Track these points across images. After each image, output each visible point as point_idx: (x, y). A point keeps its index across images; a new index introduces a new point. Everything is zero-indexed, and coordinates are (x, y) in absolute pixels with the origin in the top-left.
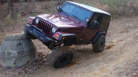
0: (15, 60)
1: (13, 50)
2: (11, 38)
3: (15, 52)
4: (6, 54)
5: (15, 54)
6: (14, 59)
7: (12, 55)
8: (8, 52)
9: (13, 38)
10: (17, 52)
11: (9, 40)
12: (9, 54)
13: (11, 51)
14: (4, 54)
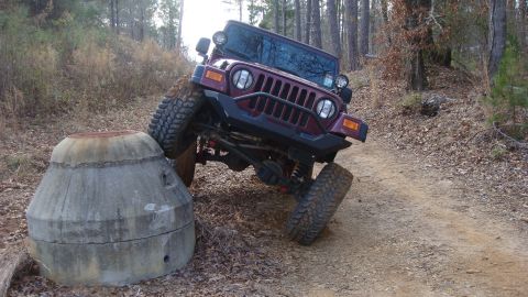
0: (168, 243)
1: (159, 204)
2: (130, 154)
3: (166, 208)
4: (131, 224)
5: (169, 216)
6: (164, 240)
7: (156, 226)
8: (139, 213)
9: (138, 151)
10: (176, 210)
11: (121, 164)
12: (146, 220)
13: (150, 207)
14: (117, 226)
